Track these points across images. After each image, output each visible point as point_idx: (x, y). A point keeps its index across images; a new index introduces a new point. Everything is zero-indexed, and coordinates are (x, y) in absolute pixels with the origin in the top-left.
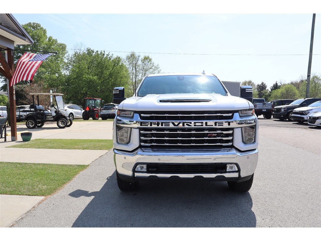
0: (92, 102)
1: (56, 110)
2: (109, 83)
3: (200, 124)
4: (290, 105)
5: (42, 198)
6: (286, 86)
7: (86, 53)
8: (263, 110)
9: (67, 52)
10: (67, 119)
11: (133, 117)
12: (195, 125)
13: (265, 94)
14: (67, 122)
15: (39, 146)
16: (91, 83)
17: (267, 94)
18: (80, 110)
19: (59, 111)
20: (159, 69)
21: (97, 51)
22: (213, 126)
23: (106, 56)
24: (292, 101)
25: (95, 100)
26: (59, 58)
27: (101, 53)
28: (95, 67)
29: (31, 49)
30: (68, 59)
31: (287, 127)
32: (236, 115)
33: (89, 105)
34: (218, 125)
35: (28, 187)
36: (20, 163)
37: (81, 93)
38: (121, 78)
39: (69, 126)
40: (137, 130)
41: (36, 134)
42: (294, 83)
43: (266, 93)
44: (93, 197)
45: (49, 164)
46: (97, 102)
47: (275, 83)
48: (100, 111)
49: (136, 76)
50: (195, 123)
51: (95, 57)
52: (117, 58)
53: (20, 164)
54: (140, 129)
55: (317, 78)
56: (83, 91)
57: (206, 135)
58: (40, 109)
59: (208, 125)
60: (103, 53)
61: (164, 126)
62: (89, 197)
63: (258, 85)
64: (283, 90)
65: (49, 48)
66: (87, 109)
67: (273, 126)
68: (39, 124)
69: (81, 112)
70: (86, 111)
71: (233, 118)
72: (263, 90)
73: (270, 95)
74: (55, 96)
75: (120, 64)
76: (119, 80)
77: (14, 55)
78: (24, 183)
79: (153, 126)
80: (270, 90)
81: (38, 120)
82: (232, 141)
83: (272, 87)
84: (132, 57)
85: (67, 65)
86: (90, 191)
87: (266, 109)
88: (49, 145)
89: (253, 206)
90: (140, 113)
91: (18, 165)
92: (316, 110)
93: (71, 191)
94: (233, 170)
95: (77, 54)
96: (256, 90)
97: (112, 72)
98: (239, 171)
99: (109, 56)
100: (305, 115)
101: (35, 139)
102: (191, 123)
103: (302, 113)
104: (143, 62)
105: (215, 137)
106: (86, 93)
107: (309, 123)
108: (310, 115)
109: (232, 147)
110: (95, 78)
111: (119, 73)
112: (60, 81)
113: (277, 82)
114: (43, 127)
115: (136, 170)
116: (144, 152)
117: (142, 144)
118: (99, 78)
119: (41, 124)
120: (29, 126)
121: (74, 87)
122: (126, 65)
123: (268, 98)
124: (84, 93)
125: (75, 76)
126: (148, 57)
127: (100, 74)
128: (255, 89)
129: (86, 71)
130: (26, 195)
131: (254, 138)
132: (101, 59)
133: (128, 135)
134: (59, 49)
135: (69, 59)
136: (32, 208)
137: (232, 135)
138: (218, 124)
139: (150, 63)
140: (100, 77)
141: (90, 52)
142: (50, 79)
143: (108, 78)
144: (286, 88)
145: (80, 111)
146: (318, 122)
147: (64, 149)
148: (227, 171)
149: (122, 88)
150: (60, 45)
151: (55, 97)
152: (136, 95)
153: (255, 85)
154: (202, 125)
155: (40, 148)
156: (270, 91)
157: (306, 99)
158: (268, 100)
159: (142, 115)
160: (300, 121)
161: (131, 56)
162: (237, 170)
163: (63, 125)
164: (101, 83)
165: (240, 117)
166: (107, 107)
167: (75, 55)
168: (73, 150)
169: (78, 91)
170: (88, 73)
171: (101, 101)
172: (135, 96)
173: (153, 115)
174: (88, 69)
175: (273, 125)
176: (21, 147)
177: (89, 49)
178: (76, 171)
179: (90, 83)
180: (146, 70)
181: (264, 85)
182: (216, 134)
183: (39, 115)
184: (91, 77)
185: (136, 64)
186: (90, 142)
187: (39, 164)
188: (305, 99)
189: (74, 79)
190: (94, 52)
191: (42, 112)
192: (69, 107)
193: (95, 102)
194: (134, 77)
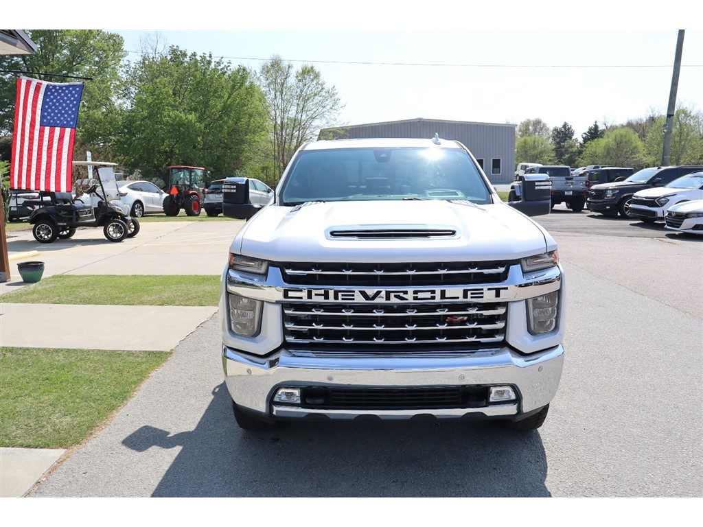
0: (184, 175)
1: (100, 199)
2: (223, 128)
3: (429, 295)
4: (626, 182)
5: (57, 453)
6: (616, 132)
7: (169, 58)
8: (566, 193)
9: (127, 53)
10: (126, 221)
11: (266, 274)
12: (415, 298)
13: (571, 150)
14: (127, 227)
15: (59, 296)
16: (183, 128)
17: (575, 149)
18: (158, 192)
19: (107, 203)
20: (336, 97)
21: (194, 55)
22: (458, 298)
23: (215, 66)
24: (631, 173)
25: (191, 171)
26: (107, 67)
27: (203, 58)
28: (191, 92)
29: (41, 45)
30: (127, 71)
31: (619, 235)
32: (515, 270)
33: (177, 182)
34: (472, 297)
35: (26, 423)
36: (13, 348)
37: (159, 152)
38: (251, 116)
39: (131, 236)
40: (278, 308)
41: (56, 260)
42: (634, 123)
43: (572, 146)
44: (178, 449)
45: (82, 351)
46: (196, 175)
47: (592, 125)
48: (202, 195)
49: (283, 111)
50: (415, 292)
51: (189, 68)
52: (238, 71)
53: (12, 350)
54: (285, 306)
55: (686, 114)
56: (165, 147)
57: (442, 320)
58: (65, 198)
59: (446, 296)
60: (208, 59)
61: (340, 301)
62: (170, 449)
63: (555, 130)
64: (610, 140)
65: (84, 44)
66: (174, 192)
67: (587, 233)
68: (63, 231)
69: (161, 198)
70: (171, 196)
71: (506, 278)
72: (566, 140)
73: (580, 152)
74: (96, 168)
75: (247, 84)
76: (244, 120)
77: (5, 61)
78: (18, 409)
79: (316, 299)
80: (581, 140)
81: (61, 224)
82: (503, 331)
83: (585, 134)
84: (275, 68)
85: (126, 85)
86: (173, 431)
87: (573, 191)
88: (83, 293)
89: (548, 473)
90: (283, 266)
91: (8, 355)
92: (683, 197)
93: (129, 431)
94: (505, 397)
95: (147, 62)
96: (551, 140)
97: (229, 102)
98: (518, 400)
99: (222, 66)
100: (659, 207)
101: (53, 277)
102: (406, 293)
103: (652, 202)
104: (300, 81)
105: (463, 323)
106: (172, 151)
107: (668, 225)
108: (670, 209)
109: (504, 344)
110: (192, 117)
111: (245, 105)
112: (110, 123)
113: (598, 124)
114: (73, 238)
115: (276, 399)
116: (294, 356)
117: (291, 339)
118: (199, 117)
119: (68, 231)
120: (41, 237)
121: (145, 138)
122: (262, 87)
123: (577, 158)
124: (166, 152)
125: (145, 113)
126: (312, 68)
127: (202, 109)
128: (549, 138)
129: (171, 100)
130: (22, 446)
131: (554, 320)
132: (204, 73)
133: (255, 314)
134: (106, 48)
135: (130, 73)
136: (34, 486)
137: (504, 317)
138: (472, 294)
139: (314, 82)
140: (202, 114)
141: (177, 55)
142: (87, 119)
143: (220, 116)
144: (616, 136)
145: (157, 195)
146: (687, 225)
147: (118, 304)
148: (491, 400)
149: (243, 180)
150: (110, 38)
151: (97, 171)
152: (277, 200)
153: (548, 129)
154: (433, 298)
155: (63, 303)
156: (582, 142)
157: (663, 168)
158: (576, 163)
159: (289, 271)
160: (648, 219)
161: (272, 66)
162: (513, 397)
163: (119, 235)
164: (205, 128)
165: (524, 273)
166: (217, 186)
167: (144, 63)
168: (138, 307)
169: (153, 147)
170: (173, 106)
171: (205, 172)
172: (275, 202)
173: (314, 272)
174: (174, 94)
175: (588, 231)
176: (16, 299)
177: (175, 47)
178: (142, 371)
179: (180, 131)
180: (306, 99)
181: (569, 129)
182: (466, 318)
183: (62, 212)
184: (182, 115)
185: (283, 84)
186: (177, 283)
187: (57, 351)
188: (659, 168)
189: (142, 120)
190: (185, 55)
191: (69, 204)
192: (133, 188)
193: (191, 176)
194: (278, 114)
